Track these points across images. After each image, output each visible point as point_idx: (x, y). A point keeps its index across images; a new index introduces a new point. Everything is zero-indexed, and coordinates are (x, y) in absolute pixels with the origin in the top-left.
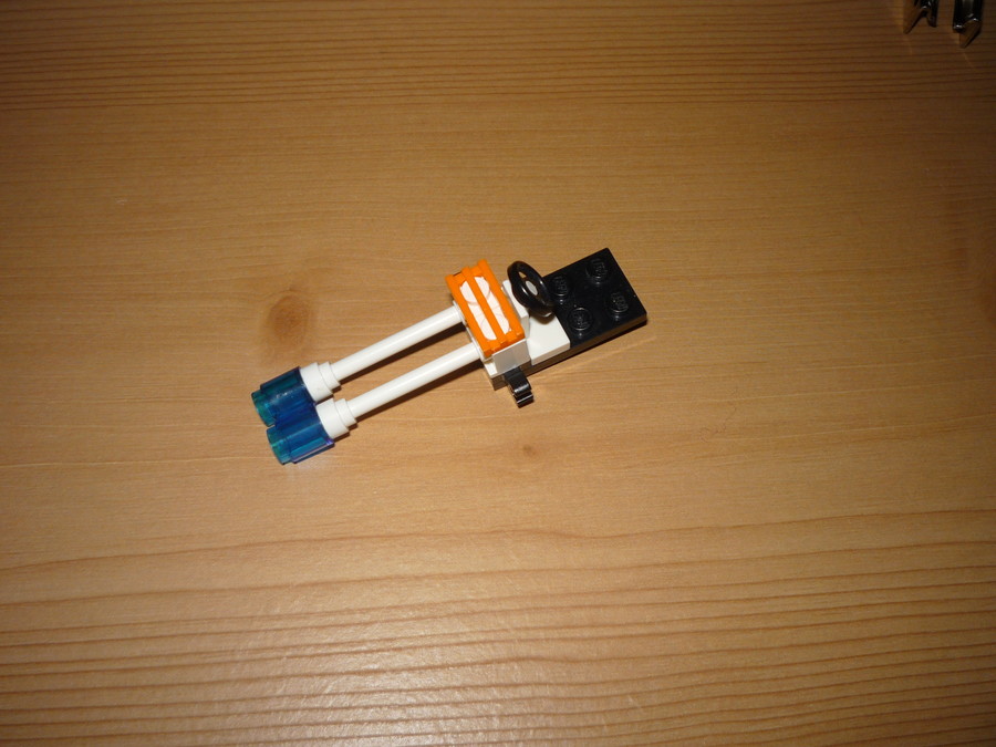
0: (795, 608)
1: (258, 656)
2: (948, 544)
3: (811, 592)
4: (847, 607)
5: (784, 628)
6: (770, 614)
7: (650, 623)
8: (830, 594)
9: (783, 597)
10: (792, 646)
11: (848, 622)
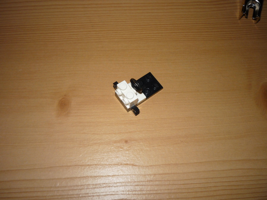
0: (196, 187)
1: (52, 198)
2: (240, 169)
3: (201, 182)
4: (211, 187)
5: (192, 192)
6: (189, 188)
7: (157, 190)
8: (206, 183)
9: (193, 184)
10: (195, 197)
11: (211, 191)
